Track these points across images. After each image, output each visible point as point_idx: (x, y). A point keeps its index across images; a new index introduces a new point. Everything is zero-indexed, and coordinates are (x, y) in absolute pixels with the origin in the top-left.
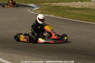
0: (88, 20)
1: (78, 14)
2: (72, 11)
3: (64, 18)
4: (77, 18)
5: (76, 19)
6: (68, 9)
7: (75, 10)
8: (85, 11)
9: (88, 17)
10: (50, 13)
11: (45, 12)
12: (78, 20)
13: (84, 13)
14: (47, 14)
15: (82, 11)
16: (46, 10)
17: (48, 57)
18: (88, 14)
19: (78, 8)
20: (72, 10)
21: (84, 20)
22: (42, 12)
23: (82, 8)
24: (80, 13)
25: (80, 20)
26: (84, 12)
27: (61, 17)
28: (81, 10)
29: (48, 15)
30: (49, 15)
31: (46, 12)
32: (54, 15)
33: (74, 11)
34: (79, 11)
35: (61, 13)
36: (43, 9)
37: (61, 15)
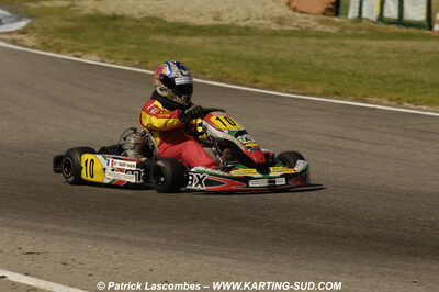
0: (257, 81)
1: (206, 54)
2: (177, 40)
3: (147, 69)
4: (206, 70)
5: (203, 73)
6: (158, 30)
7: (189, 35)
8: (236, 39)
9: (252, 64)
10: (83, 45)
11: (58, 40)
12: (212, 79)
13: (234, 48)
14: (70, 52)
15: (224, 39)
16: (63, 31)
17: (115, 235)
18: (252, 53)
19: (201, 27)
20: (177, 34)
21: (236, 78)
22: (44, 43)
23: (218, 27)
24: (216, 49)
25: (220, 81)
26: (233, 44)
27: (135, 66)
28: (217, 35)
29: (75, 56)
30: (79, 57)
31: (63, 41)
32: (100, 56)
33: (186, 38)
34: (209, 39)
35: (132, 47)
36: (46, 29)
37: (135, 58)
